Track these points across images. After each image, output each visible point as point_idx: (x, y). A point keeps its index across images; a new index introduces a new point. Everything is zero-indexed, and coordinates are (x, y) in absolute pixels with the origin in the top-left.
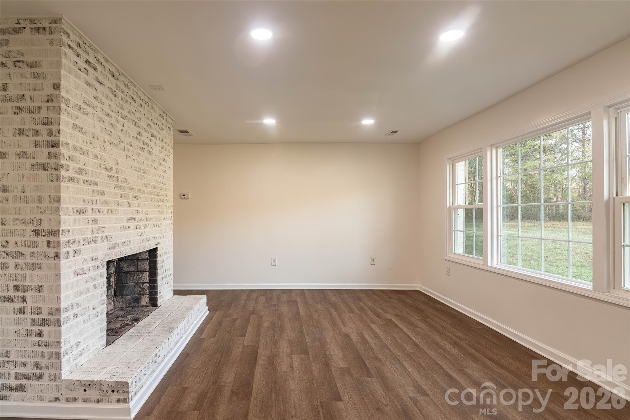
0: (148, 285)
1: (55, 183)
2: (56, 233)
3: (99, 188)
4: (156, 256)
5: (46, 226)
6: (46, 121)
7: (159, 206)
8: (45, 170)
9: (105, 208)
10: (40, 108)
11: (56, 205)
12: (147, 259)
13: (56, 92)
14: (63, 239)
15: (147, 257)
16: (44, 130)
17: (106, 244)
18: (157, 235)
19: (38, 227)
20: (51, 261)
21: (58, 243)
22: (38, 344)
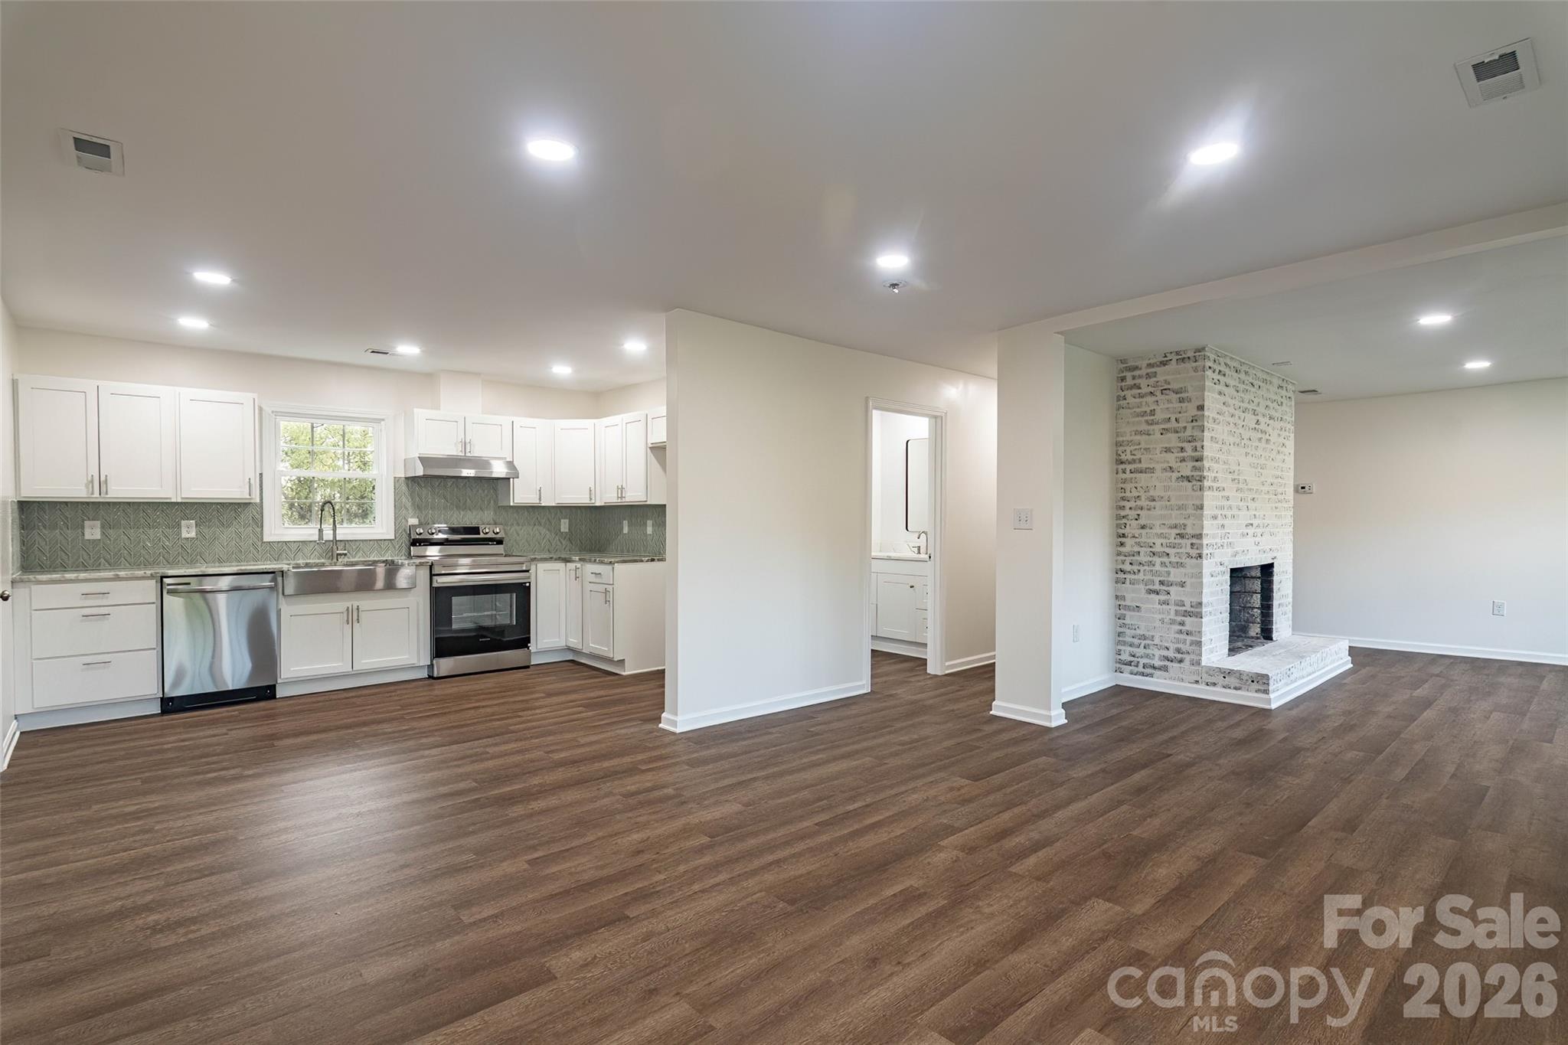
0: (1259, 611)
1: (1199, 493)
2: (1200, 536)
3: (1225, 494)
4: (1271, 574)
5: (1189, 530)
6: (1190, 439)
7: (1276, 508)
8: (1189, 481)
9: (1229, 513)
10: (1185, 428)
11: (1199, 512)
12: (1259, 578)
13: (1200, 413)
14: (1205, 541)
15: (1259, 575)
16: (1188, 446)
17: (1230, 551)
18: (1274, 547)
19: (1182, 531)
20: (1194, 561)
21: (1202, 545)
22: (1181, 632)
